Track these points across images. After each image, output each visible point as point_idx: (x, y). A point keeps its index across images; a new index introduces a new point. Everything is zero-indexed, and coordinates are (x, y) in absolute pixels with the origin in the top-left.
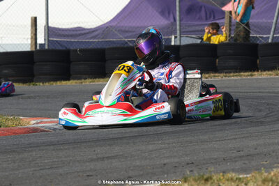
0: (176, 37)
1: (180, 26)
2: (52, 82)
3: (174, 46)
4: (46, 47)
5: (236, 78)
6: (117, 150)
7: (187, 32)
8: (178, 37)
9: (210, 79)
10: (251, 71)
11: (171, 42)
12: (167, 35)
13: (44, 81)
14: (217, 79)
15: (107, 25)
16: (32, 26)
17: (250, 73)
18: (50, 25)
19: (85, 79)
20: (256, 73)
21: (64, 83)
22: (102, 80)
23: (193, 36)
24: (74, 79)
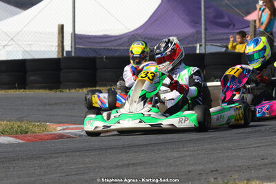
0: (201, 46)
1: (205, 35)
2: (78, 89)
3: (200, 54)
6: (141, 156)
8: (203, 45)
11: (196, 50)
12: (193, 43)
13: (70, 88)
15: (133, 33)
16: (59, 33)
18: (76, 32)
24: (101, 86)
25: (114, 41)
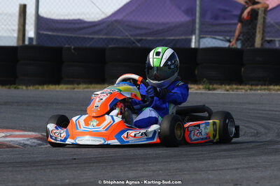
2: (37, 86)
4: (34, 43)
5: (263, 92)
8: (197, 38)
9: (231, 92)
12: (187, 35)
13: (28, 84)
14: (240, 92)
19: (79, 84)
21: (52, 87)
22: (99, 86)
24: (66, 83)
25: (88, 27)
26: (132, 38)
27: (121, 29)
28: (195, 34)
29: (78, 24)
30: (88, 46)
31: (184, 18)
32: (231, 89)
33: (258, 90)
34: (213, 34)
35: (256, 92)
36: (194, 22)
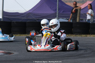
4: (2, 20)
5: (79, 37)
7: (62, 17)
10: (86, 34)
14: (72, 37)
17: (86, 35)
19: (17, 34)
20: (88, 35)
22: (24, 35)
23: (65, 19)
26: (35, 19)
27: (31, 16)
28: (56, 17)
29: (17, 14)
30: (20, 21)
31: (53, 12)
32: (69, 36)
33: (78, 36)
34: (63, 17)
35: (77, 37)
36: (56, 13)
